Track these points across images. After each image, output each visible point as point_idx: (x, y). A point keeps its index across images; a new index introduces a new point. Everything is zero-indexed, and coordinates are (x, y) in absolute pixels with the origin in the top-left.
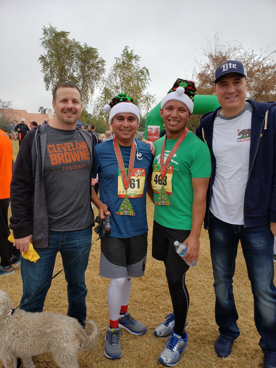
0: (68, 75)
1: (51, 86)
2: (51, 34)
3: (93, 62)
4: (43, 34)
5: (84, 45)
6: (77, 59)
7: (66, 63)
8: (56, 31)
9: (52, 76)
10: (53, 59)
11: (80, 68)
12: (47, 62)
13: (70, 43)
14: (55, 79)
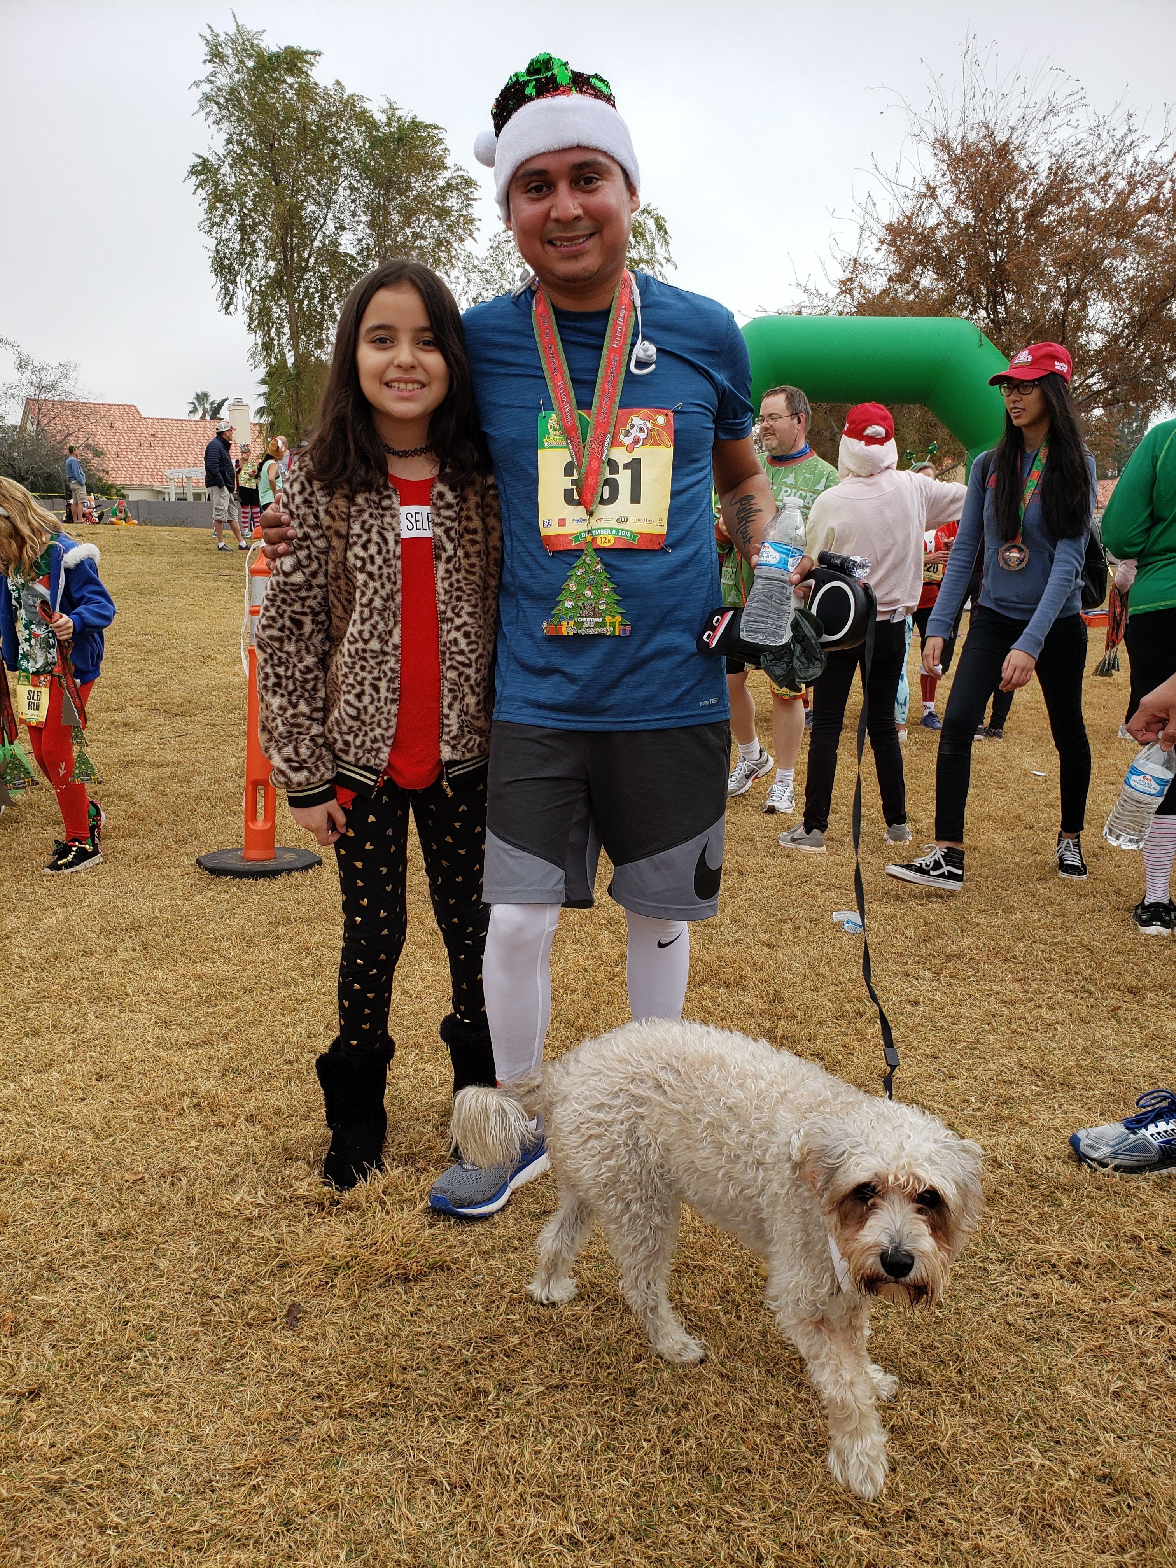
0: (317, 244)
1: (242, 295)
2: (241, 62)
3: (424, 185)
4: (205, 62)
5: (383, 111)
6: (356, 173)
7: (307, 190)
8: (263, 45)
9: (248, 250)
10: (251, 173)
11: (366, 214)
12: (226, 189)
13: (323, 102)
14: (260, 262)
